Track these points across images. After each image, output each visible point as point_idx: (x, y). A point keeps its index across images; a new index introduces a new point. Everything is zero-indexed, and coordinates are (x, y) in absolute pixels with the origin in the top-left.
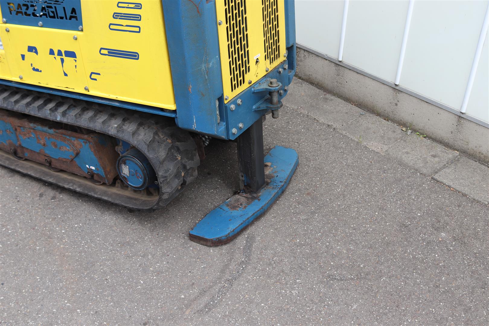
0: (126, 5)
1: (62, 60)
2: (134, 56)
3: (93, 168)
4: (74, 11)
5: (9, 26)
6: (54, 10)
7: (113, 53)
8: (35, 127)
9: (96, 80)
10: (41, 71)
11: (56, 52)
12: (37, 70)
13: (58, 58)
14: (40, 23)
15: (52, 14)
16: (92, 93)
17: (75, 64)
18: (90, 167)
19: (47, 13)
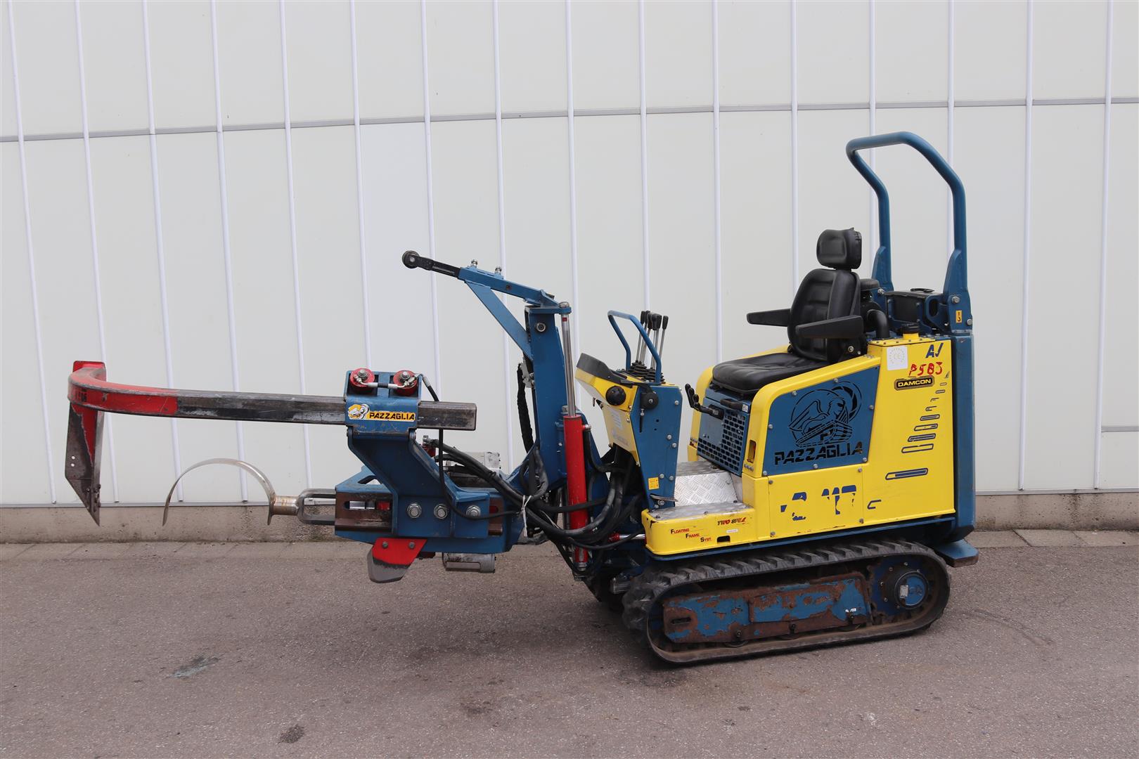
0: (923, 428)
1: (837, 498)
2: (923, 472)
3: (855, 610)
4: (860, 444)
5: (771, 477)
6: (835, 449)
7: (900, 475)
8: (781, 589)
9: (874, 508)
10: (805, 518)
11: (831, 492)
12: (801, 518)
13: (833, 497)
14: (816, 465)
15: (831, 454)
16: (866, 523)
17: (853, 497)
18: (849, 610)
19: (826, 453)
